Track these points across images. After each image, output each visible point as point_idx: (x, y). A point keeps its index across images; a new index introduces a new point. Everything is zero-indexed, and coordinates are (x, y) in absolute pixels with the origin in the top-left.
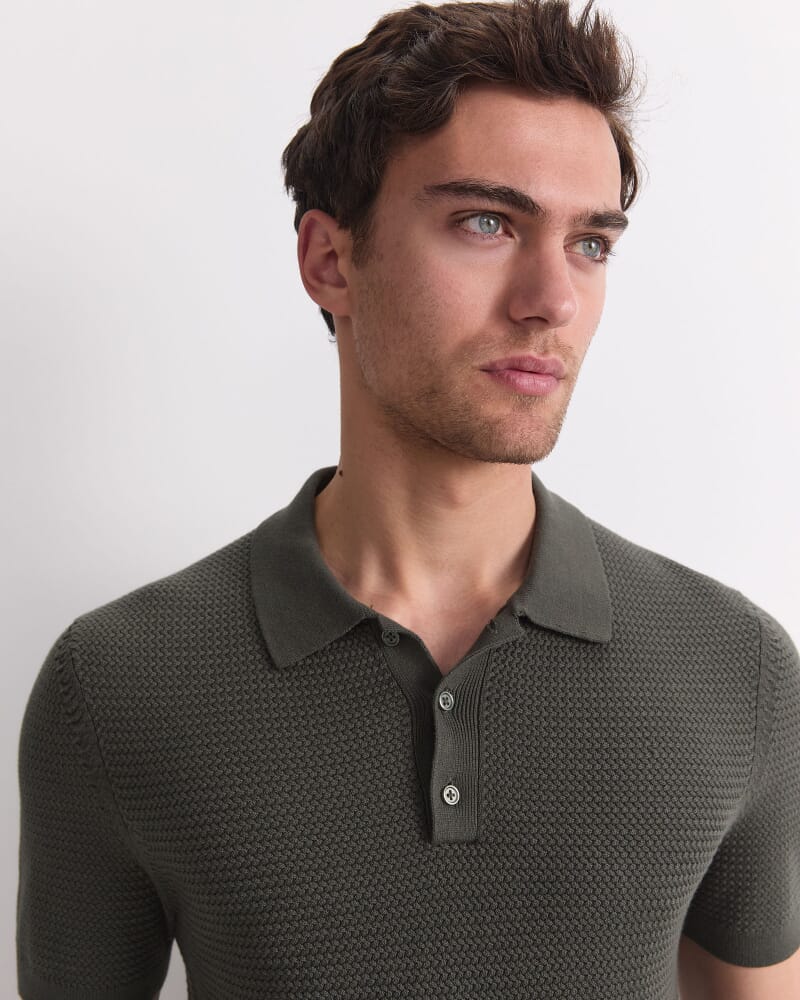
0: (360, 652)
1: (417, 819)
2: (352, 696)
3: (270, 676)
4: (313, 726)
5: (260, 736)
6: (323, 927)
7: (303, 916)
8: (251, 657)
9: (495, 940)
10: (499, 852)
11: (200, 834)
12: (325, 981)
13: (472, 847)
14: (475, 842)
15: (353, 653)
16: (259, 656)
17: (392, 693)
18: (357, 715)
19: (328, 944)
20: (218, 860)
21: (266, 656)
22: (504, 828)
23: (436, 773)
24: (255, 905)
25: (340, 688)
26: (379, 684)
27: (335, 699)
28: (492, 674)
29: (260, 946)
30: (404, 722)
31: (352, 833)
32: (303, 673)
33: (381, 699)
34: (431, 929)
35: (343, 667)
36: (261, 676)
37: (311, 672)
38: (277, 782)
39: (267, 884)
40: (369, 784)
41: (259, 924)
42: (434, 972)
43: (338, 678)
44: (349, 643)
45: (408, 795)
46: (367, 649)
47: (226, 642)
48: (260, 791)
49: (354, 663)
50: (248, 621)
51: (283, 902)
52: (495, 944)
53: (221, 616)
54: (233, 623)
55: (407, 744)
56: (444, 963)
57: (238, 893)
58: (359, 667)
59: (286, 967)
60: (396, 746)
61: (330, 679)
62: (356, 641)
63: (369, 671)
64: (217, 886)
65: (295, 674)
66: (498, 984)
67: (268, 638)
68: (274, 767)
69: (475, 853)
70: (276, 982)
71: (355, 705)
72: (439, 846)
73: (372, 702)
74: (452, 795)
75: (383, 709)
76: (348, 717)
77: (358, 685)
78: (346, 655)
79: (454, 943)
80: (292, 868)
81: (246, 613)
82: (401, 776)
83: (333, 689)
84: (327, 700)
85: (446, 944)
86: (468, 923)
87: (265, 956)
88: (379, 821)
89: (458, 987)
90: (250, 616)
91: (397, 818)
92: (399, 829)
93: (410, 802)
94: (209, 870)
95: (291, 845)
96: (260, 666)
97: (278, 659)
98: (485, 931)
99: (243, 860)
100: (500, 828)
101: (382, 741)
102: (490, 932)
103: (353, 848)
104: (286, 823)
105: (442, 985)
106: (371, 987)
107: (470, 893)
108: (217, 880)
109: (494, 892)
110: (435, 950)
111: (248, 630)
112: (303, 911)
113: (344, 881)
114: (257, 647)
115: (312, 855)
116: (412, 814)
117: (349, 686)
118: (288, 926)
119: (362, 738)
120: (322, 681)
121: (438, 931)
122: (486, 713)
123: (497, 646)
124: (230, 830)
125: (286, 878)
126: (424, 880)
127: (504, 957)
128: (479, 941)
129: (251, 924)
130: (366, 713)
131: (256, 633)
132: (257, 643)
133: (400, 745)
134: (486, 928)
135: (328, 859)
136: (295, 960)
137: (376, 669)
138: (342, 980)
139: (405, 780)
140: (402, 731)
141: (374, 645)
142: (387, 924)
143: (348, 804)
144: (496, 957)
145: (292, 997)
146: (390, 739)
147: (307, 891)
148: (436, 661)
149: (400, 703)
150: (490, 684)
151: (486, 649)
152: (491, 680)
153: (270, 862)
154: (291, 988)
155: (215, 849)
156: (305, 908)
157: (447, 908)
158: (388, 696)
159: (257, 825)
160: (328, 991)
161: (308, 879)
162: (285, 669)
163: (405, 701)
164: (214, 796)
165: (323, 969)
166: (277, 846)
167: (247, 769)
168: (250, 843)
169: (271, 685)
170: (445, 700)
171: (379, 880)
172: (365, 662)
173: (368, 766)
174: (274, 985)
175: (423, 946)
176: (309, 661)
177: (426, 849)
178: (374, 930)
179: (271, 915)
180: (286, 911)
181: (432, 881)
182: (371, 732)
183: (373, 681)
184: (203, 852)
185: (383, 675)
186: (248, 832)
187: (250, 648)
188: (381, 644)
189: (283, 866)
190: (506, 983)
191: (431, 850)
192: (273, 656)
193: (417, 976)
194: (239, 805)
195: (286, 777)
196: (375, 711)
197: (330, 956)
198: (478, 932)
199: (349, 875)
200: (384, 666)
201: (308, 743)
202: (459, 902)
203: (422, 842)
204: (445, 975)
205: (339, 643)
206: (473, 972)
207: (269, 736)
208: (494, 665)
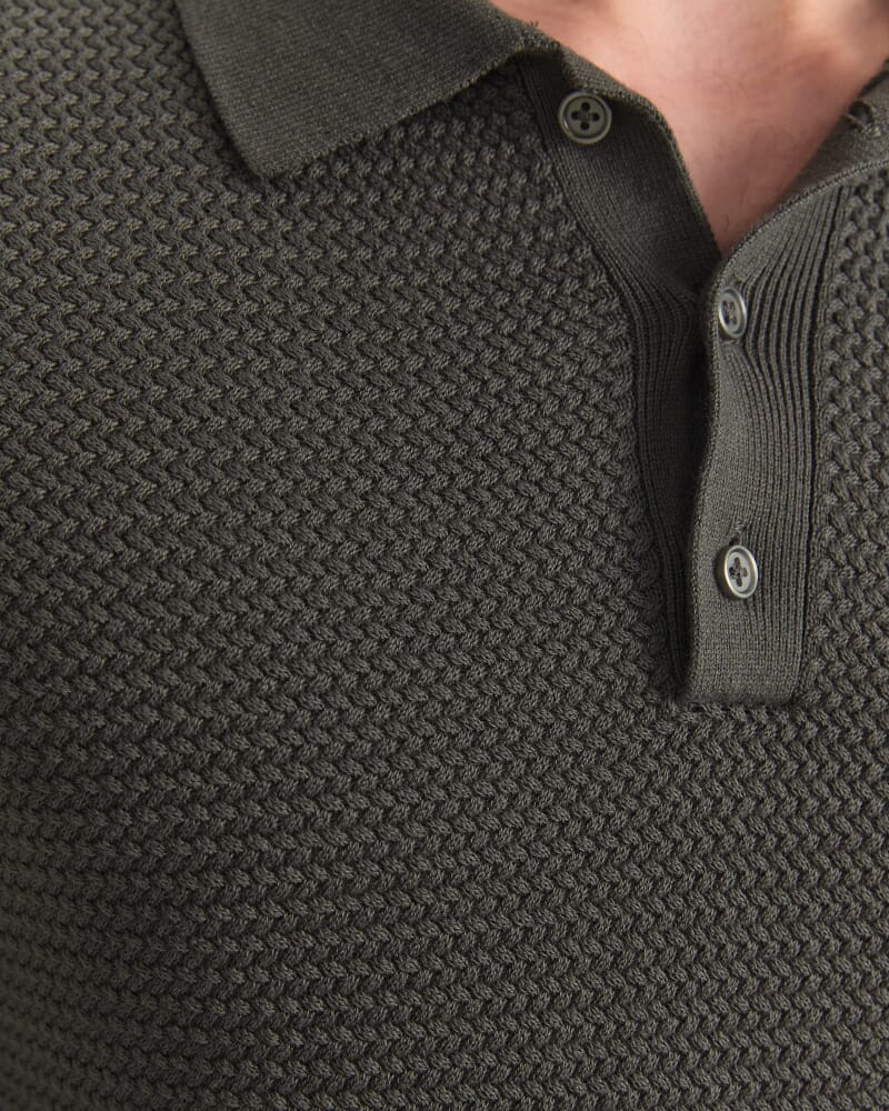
0: (488, 156)
1: (641, 629)
2: (467, 274)
3: (228, 198)
4: (359, 347)
5: (206, 363)
6: (376, 920)
7: (322, 885)
8: (171, 144)
9: (827, 967)
10: (855, 735)
11: (22, 636)
12: (376, 1068)
13: (784, 718)
14: (792, 703)
15: (469, 157)
16: (193, 142)
17: (582, 278)
18: (482, 329)
19: (388, 967)
20: (77, 713)
21: (216, 142)
22: (871, 670)
23: (708, 507)
24: (184, 849)
25: (435, 249)
26: (542, 248)
27: (420, 279)
28: (845, 255)
29: (193, 964)
30: (615, 362)
31: (466, 660)
32: (325, 199)
33: (549, 290)
34: (665, 934)
35: (438, 192)
36: (204, 197)
37: (350, 199)
38: (257, 497)
39: (222, 790)
40: (515, 525)
41: (191, 901)
42: (666, 1048)
43: (427, 222)
44: (458, 127)
45: (620, 565)
46: (509, 150)
47: (93, 98)
48: (207, 519)
49: (471, 184)
50: (155, 48)
51: (265, 845)
52: (825, 977)
53: (74, 30)
54: (111, 52)
55: (620, 421)
56: (692, 1024)
57: (132, 811)
58: (485, 196)
59: (266, 1024)
60: (589, 424)
61: (404, 224)
62: (478, 125)
63: (514, 211)
64: (68, 788)
65: (302, 199)
66: (826, 1081)
67: (222, 88)
68: (250, 455)
69: (790, 734)
70: (235, 1064)
71: (476, 302)
72: (698, 709)
73: (524, 297)
74: (744, 572)
75: (555, 319)
76: (458, 332)
77: (483, 246)
78: (449, 161)
79: (723, 972)
80: (296, 749)
81: (150, 26)
82: (602, 508)
83: (411, 252)
84: (395, 281)
85: (702, 974)
86: (760, 920)
87: (203, 992)
88: (540, 632)
89: (725, 1088)
90: (162, 34)
91: (588, 625)
92: (594, 656)
93: (626, 584)
94: (48, 739)
95: (297, 684)
96: (199, 169)
97: (256, 150)
98: (803, 944)
99: (154, 716)
100: (860, 672)
101: (550, 407)
102: (815, 945)
103: (470, 702)
104: (283, 618)
105: (685, 1082)
106: (499, 1086)
107: (770, 841)
108: (69, 771)
109: (834, 840)
110: (671, 989)
111: (159, 70)
112: (321, 873)
113: (442, 794)
114: (188, 117)
115: (356, 715)
116: (630, 616)
117: (459, 248)
118: (277, 911)
119: (498, 396)
120: (382, 225)
121: (681, 940)
122: (832, 357)
123: (859, 179)
124: (118, 626)
125: (278, 775)
126: (654, 800)
127: (846, 1011)
128: (785, 970)
129: (167, 902)
130: (508, 327)
131: (182, 78)
132: (187, 103)
133: (600, 426)
134: (806, 935)
135: (400, 729)
136: (294, 1006)
137: (533, 207)
138: (422, 1065)
139: (613, 522)
140: (609, 385)
141: (531, 140)
142: (550, 918)
143: (458, 577)
144: (826, 1012)
145: (281, 1103)
146: (573, 404)
147: (337, 815)
148: (703, 203)
149: (602, 307)
150: (840, 279)
151: (828, 187)
152: (843, 269)
153: (233, 727)
154: (278, 1081)
155: (69, 679)
156: (328, 866)
157: (708, 881)
158: (570, 286)
159: (199, 620)
160: (383, 1093)
161: (343, 782)
162: (273, 182)
163: (615, 305)
164: (69, 526)
165: (372, 1035)
166: (255, 684)
167: (168, 454)
168: (178, 670)
169: (235, 224)
170: (728, 311)
171: (536, 795)
172: (501, 184)
173: (513, 475)
174: (227, 1070)
175: (641, 979)
176: (341, 169)
177: (661, 716)
178: (516, 934)
179: (228, 880)
180: (274, 870)
181: (676, 805)
182: (522, 381)
183: (527, 240)
184: (31, 685)
185: (555, 225)
186: (171, 636)
187: (166, 118)
188: (552, 135)
189: (271, 741)
190: (846, 1079)
191: (676, 721)
192: (240, 141)
193: (622, 1060)
194: (145, 557)
195: (283, 486)
196: (534, 322)
197: (392, 1000)
198: (784, 945)
199: (457, 777)
200: (553, 202)
201: (344, 394)
202: (741, 864)
203: (654, 697)
204: (694, 1057)
205: (427, 126)
206: (764, 1049)
207: (233, 364)
208: (850, 229)
